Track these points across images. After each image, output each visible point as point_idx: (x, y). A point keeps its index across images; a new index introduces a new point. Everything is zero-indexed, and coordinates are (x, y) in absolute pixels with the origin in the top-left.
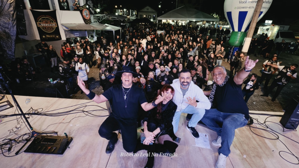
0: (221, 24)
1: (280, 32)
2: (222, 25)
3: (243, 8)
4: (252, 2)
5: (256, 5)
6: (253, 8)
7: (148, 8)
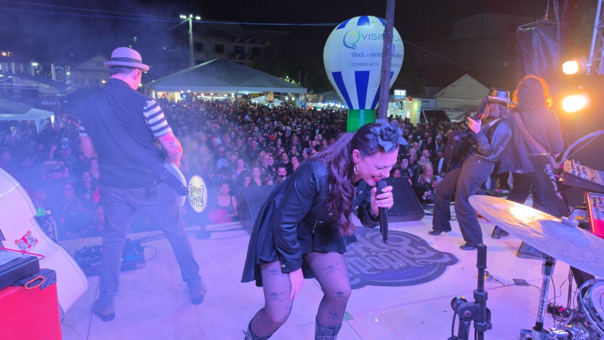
0: (310, 100)
1: (425, 111)
2: (313, 101)
3: (361, 65)
4: (373, 55)
5: (383, 60)
6: (377, 64)
7: (100, 60)
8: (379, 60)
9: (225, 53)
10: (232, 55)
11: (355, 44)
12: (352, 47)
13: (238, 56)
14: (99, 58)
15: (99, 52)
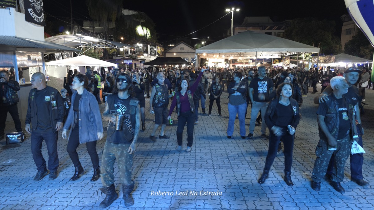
0: (321, 61)
2: (325, 62)
7: (182, 46)
14: (182, 45)
15: (182, 42)
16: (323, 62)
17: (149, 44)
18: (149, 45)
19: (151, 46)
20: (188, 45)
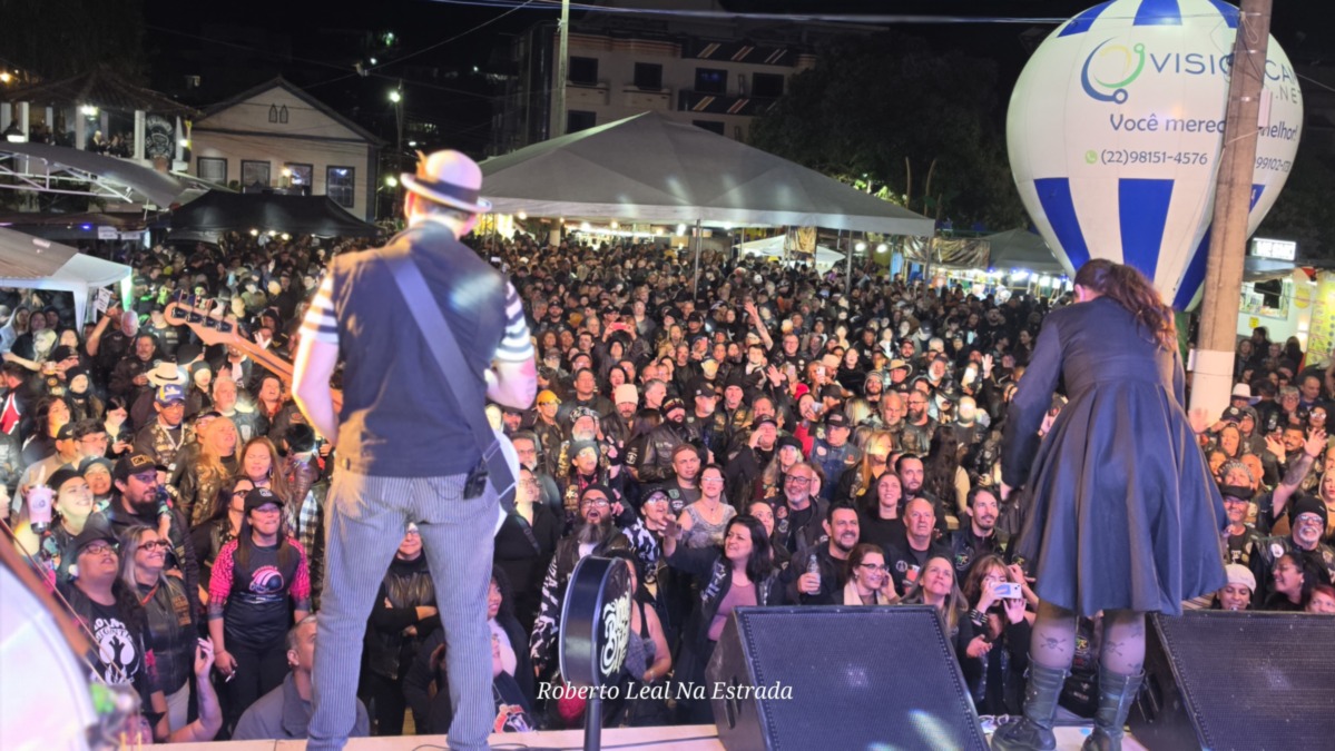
0: (940, 258)
2: (951, 262)
3: (1142, 157)
4: (1189, 126)
5: (1223, 146)
6: (1202, 158)
7: (279, 103)
8: (1211, 143)
9: (665, 91)
10: (687, 99)
11: (1124, 88)
12: (1112, 98)
13: (707, 101)
14: (279, 97)
15: (280, 78)
16: (945, 262)
17: (141, 108)
18: (138, 114)
19: (148, 116)
20: (315, 101)
